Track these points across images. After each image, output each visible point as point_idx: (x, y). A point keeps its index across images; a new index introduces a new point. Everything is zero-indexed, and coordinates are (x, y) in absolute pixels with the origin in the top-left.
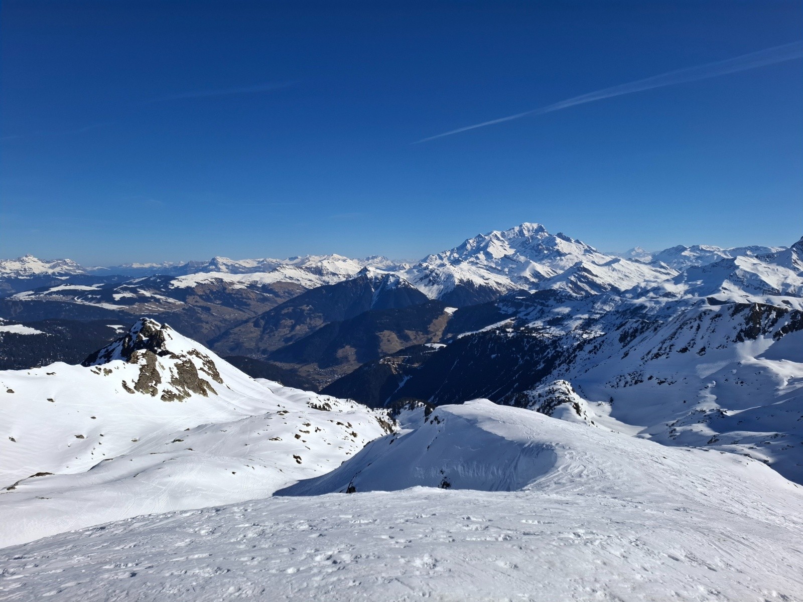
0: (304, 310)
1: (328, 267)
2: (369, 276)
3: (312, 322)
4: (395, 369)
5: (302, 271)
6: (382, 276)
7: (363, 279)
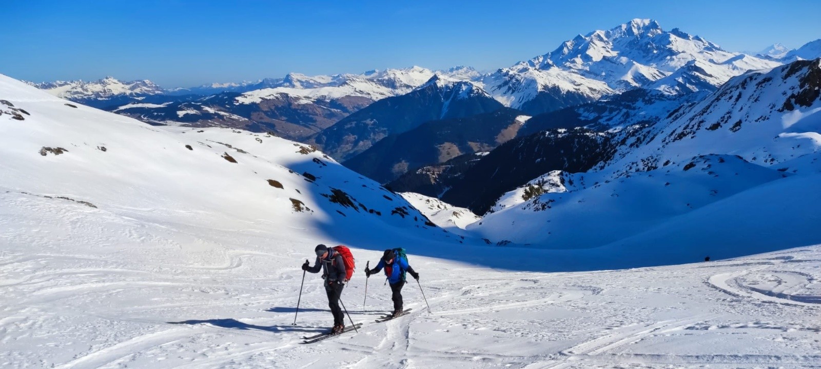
0: (368, 125)
1: (401, 79)
2: (439, 85)
3: (376, 138)
4: (435, 179)
5: (374, 84)
6: (453, 85)
7: (432, 89)
